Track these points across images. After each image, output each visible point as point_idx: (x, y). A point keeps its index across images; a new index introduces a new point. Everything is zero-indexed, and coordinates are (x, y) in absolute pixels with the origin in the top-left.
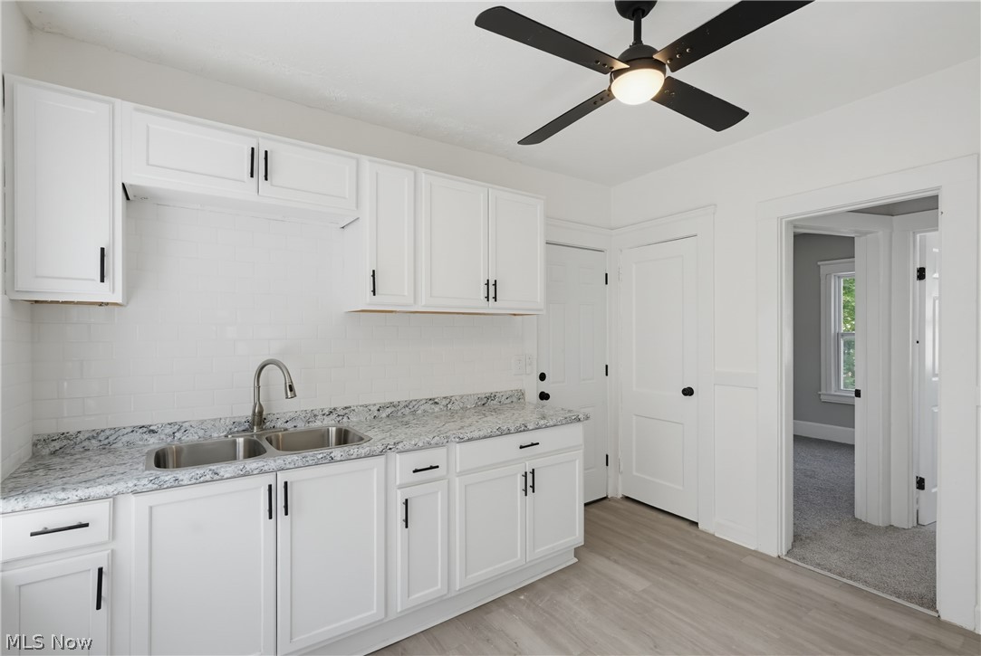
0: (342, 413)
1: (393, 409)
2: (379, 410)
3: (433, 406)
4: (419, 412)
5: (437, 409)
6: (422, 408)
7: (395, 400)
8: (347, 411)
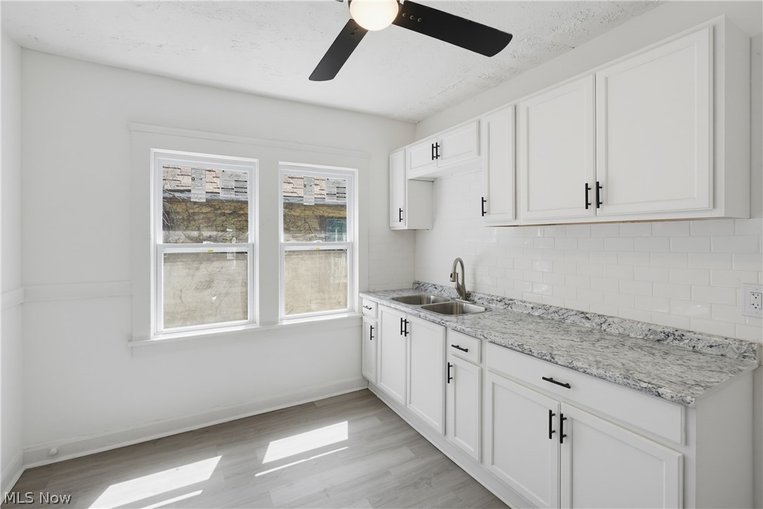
0: (508, 302)
1: (544, 311)
2: (532, 308)
3: (584, 320)
4: (569, 321)
5: (588, 324)
6: (572, 318)
7: (548, 303)
8: (511, 302)
